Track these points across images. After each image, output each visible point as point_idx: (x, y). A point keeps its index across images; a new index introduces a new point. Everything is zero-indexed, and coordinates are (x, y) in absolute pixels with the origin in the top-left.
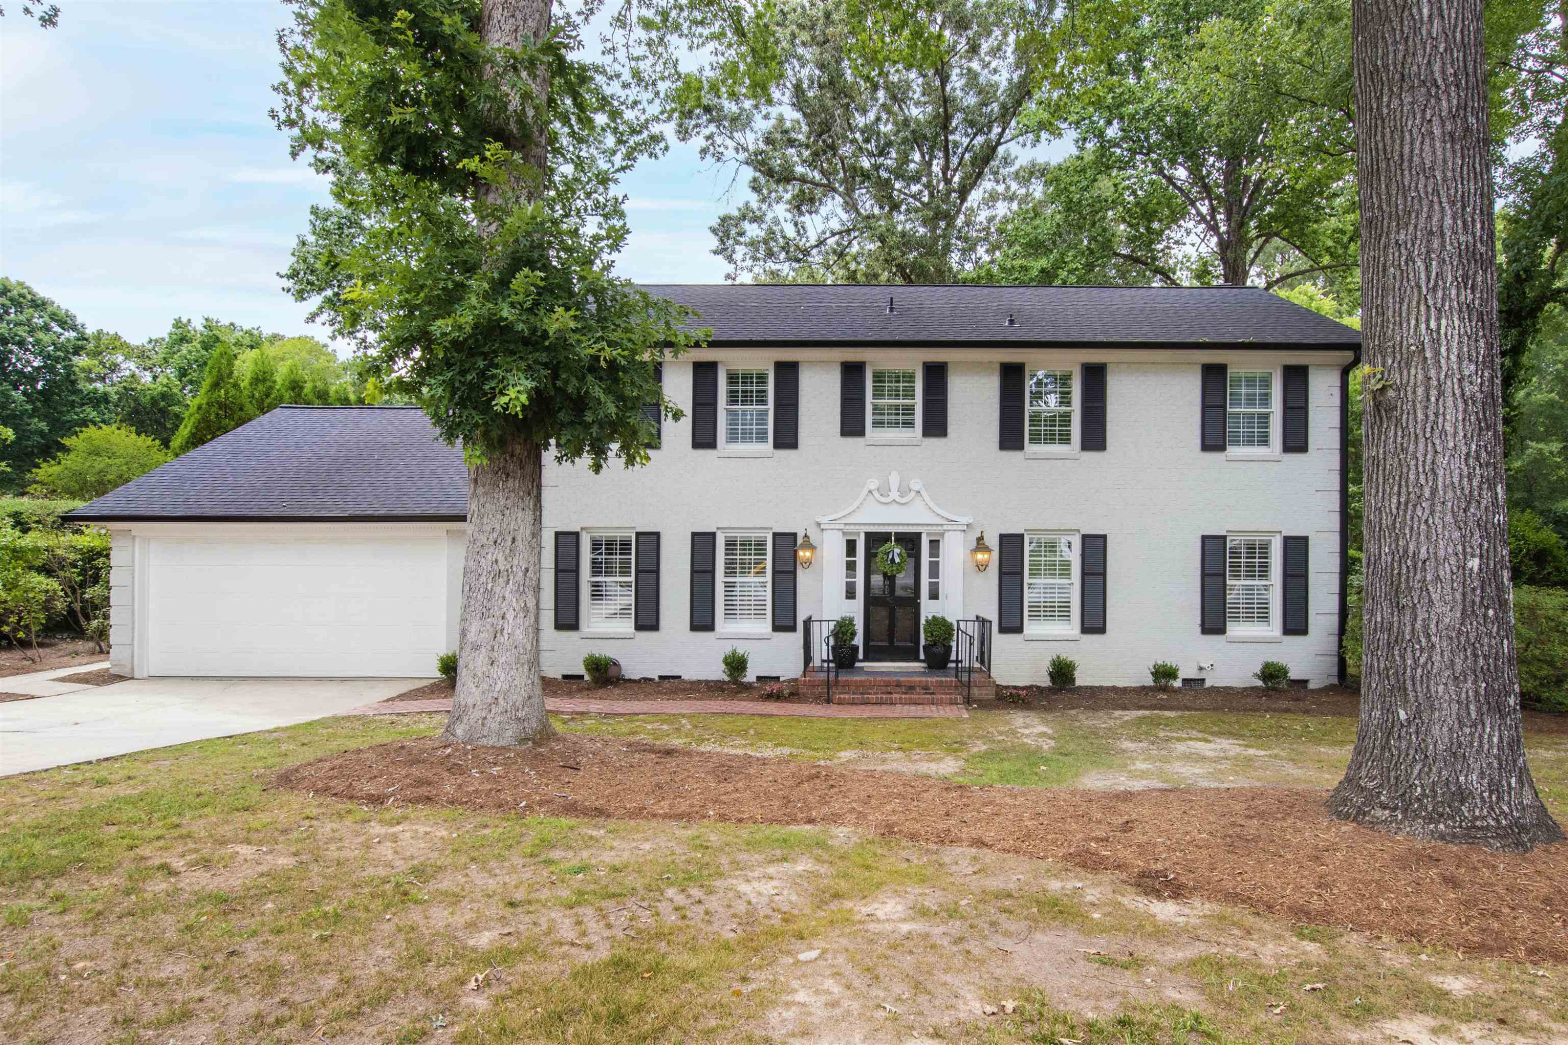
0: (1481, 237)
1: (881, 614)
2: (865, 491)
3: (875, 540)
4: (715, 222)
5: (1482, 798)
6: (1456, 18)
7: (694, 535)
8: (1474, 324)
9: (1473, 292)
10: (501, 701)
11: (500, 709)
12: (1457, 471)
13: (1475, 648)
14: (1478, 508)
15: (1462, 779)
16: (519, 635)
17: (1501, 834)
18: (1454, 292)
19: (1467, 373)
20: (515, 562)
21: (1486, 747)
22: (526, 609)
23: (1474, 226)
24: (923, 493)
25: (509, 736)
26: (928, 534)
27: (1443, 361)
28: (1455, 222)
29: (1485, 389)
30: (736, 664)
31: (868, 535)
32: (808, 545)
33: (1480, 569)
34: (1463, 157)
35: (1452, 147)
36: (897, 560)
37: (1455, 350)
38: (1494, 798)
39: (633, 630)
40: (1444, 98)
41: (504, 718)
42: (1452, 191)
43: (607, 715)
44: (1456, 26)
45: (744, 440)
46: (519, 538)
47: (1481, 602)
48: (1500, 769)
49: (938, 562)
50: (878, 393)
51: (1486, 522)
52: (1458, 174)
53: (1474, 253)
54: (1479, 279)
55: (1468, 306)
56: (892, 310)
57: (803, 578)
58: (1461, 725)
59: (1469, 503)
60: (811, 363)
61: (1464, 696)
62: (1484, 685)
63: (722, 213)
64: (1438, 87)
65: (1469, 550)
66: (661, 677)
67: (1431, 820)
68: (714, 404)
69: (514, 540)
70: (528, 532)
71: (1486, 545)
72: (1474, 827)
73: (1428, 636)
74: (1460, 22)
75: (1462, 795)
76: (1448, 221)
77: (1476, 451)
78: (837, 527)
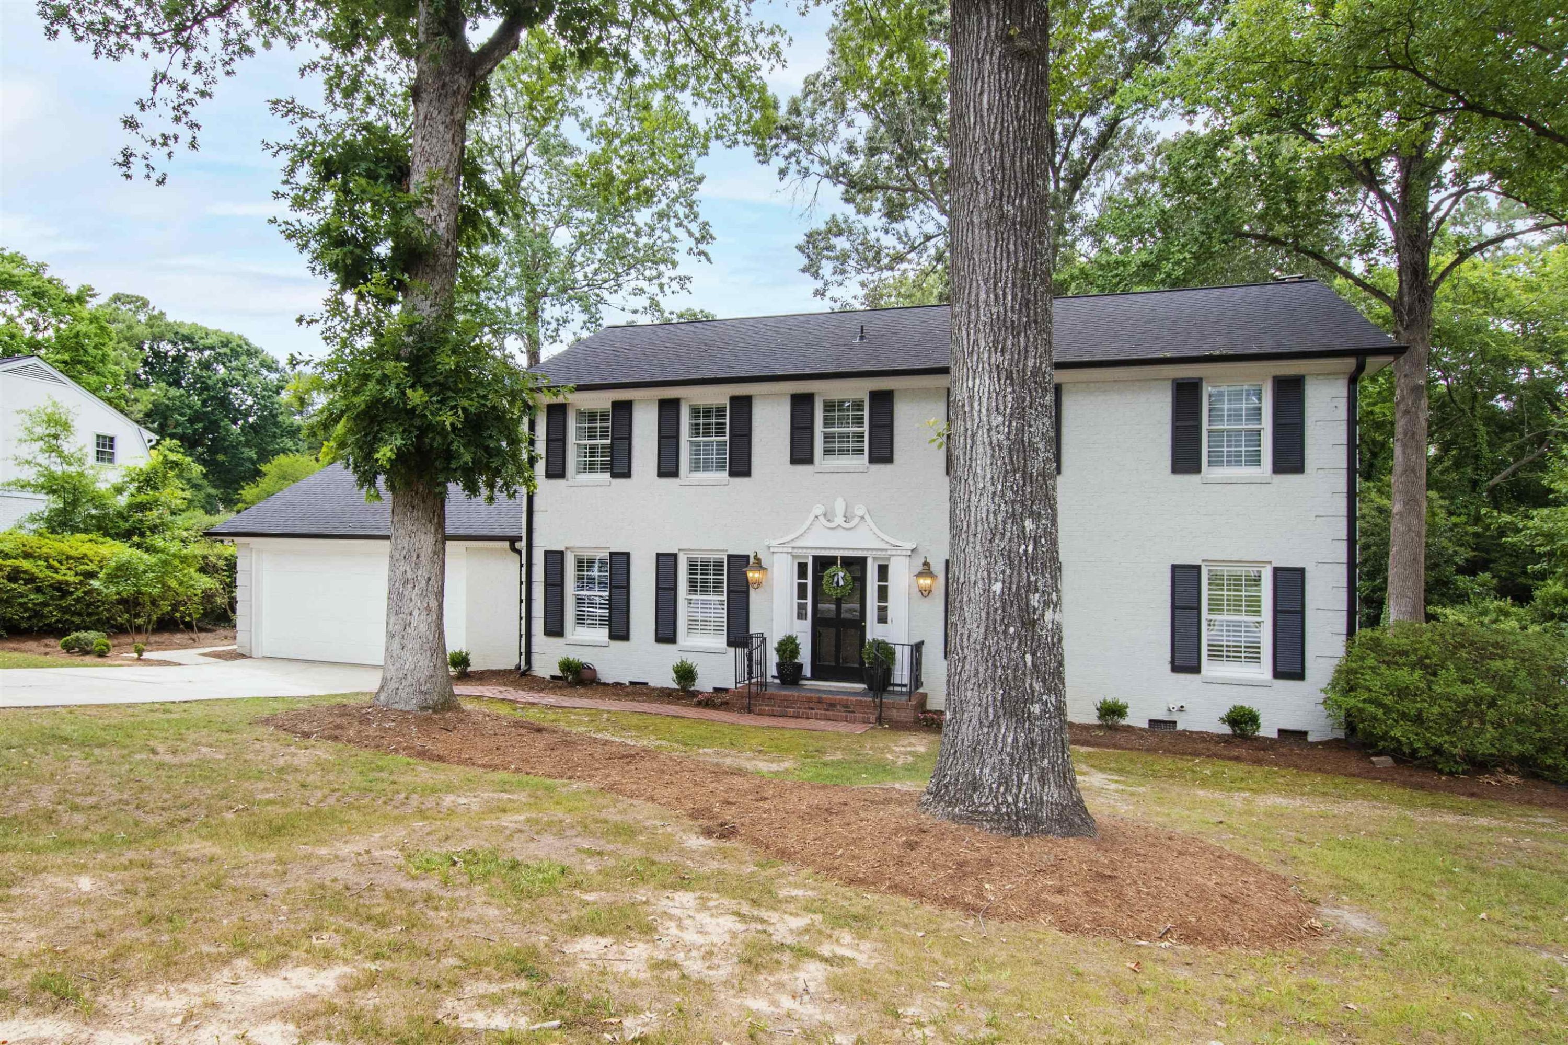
0: (1012, 307)
1: (829, 634)
2: (811, 517)
3: (823, 563)
4: (801, 239)
5: (991, 789)
6: (996, 123)
7: (659, 555)
8: (1002, 382)
9: (1003, 355)
10: (409, 677)
11: (408, 683)
12: (985, 509)
13: (995, 660)
14: (1002, 540)
15: (978, 771)
16: (423, 628)
17: (997, 819)
18: (986, 355)
19: (994, 424)
20: (420, 573)
21: (1000, 745)
22: (428, 609)
23: (1005, 298)
24: (867, 517)
25: (413, 704)
26: (875, 559)
27: (976, 414)
28: (988, 297)
29: (1012, 437)
30: (686, 674)
31: (816, 559)
32: (759, 565)
33: (1003, 593)
34: (997, 240)
35: (988, 233)
36: (841, 583)
37: (985, 405)
38: (1002, 789)
39: (607, 639)
40: (981, 191)
41: (411, 690)
42: (986, 271)
43: (552, 707)
44: (994, 130)
45: (706, 468)
46: (422, 555)
47: (1002, 620)
48: (1011, 765)
49: (886, 587)
50: (828, 422)
51: (1010, 551)
52: (991, 255)
53: (1005, 320)
54: (1009, 343)
55: (998, 366)
56: (862, 338)
57: (755, 597)
58: (981, 727)
59: (994, 535)
60: (765, 396)
61: (985, 700)
62: (1001, 692)
63: (807, 231)
64: (978, 183)
65: (993, 575)
66: (632, 683)
67: (950, 804)
68: (677, 437)
69: (418, 557)
70: (430, 550)
71: (1008, 572)
72: (977, 811)
73: (962, 650)
74: (999, 126)
75: (975, 785)
76: (983, 296)
77: (1002, 491)
78: (785, 550)
